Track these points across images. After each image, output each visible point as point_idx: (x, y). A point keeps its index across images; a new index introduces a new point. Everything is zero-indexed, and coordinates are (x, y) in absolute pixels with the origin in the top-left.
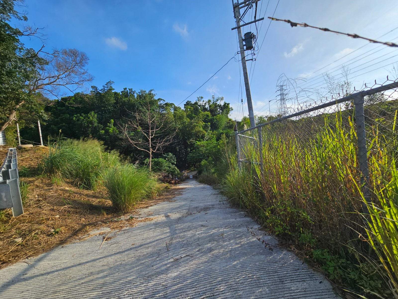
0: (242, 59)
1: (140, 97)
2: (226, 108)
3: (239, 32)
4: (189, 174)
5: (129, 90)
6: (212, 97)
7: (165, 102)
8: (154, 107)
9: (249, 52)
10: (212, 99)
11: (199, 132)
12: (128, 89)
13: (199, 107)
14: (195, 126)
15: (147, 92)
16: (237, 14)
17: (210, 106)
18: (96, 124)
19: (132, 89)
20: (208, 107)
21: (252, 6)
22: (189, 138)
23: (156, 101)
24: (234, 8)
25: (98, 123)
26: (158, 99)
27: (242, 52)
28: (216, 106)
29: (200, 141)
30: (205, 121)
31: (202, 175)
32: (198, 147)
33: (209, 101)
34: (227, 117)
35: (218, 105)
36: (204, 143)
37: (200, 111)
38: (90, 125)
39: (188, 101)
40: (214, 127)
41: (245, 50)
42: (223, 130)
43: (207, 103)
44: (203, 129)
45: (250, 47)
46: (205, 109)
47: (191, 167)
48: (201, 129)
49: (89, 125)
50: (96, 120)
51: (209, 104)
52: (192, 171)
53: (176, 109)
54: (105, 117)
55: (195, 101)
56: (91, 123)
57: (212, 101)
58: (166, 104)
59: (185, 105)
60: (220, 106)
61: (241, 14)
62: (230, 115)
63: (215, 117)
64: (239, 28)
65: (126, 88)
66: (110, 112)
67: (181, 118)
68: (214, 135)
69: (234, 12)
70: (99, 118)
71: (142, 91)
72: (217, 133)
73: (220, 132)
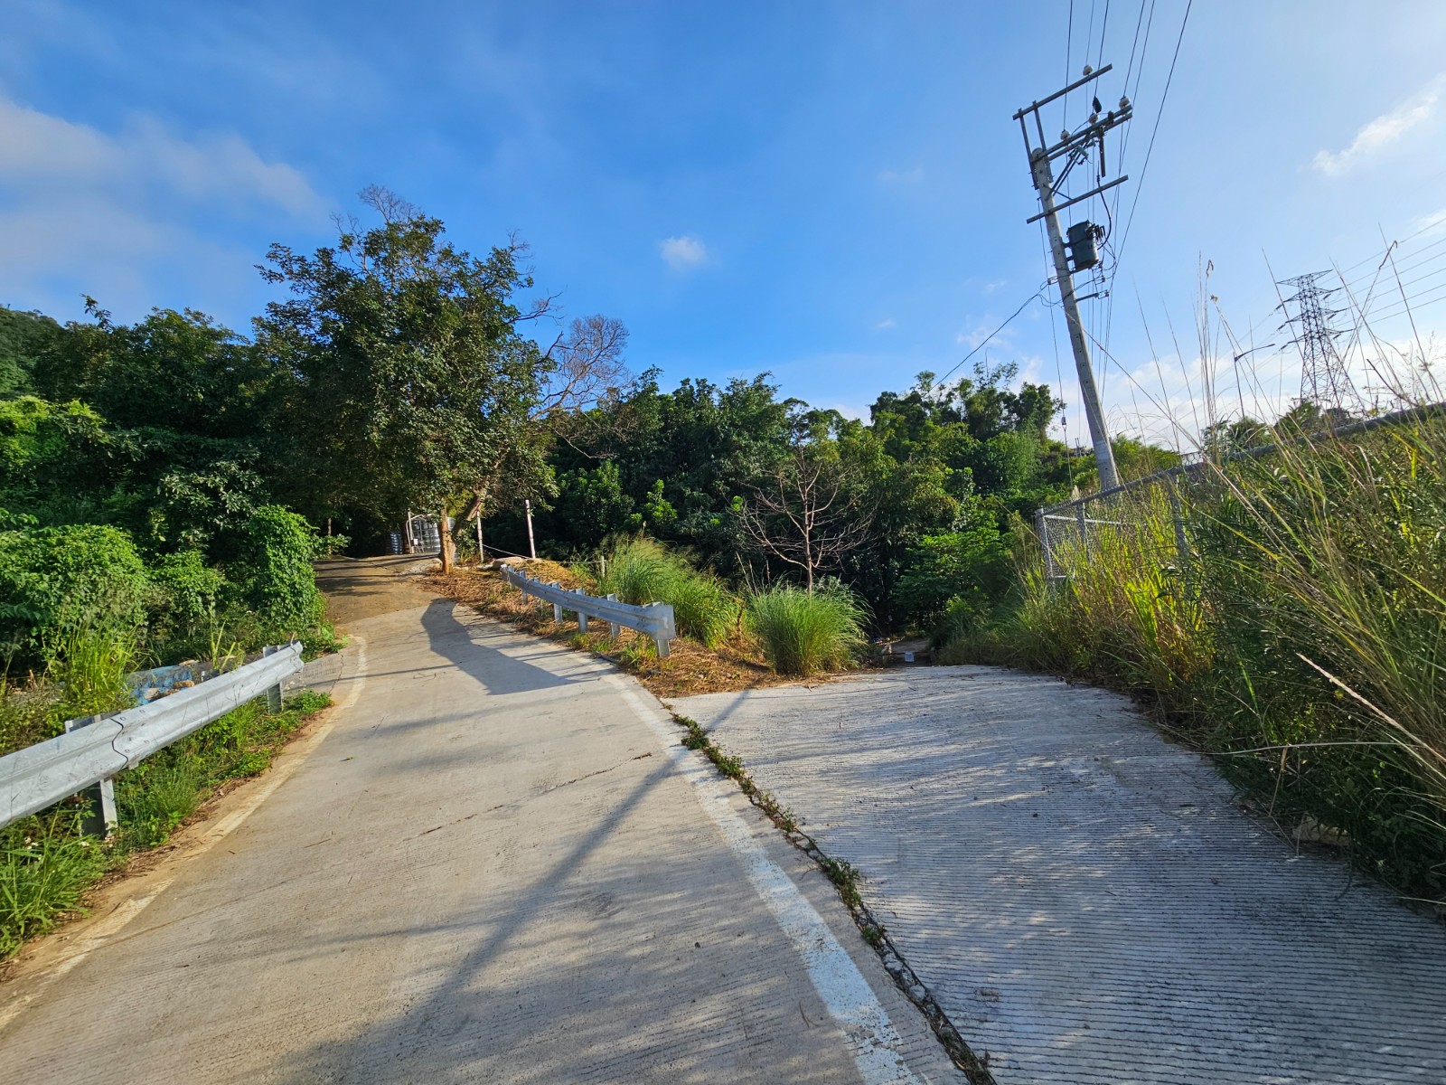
0: (1064, 299)
1: (728, 401)
2: (1035, 405)
3: (1052, 226)
4: (899, 649)
5: (698, 383)
6: (972, 369)
7: (810, 409)
8: (775, 429)
9: (1085, 274)
10: (972, 377)
11: (933, 500)
12: (693, 383)
13: (927, 411)
14: (916, 481)
15: (750, 382)
16: (1042, 179)
17: (969, 404)
18: (616, 498)
19: (704, 381)
20: (959, 409)
21: (1086, 158)
22: (896, 526)
23: (778, 408)
24: (1033, 165)
25: (623, 493)
26: (786, 402)
27: (1064, 277)
28: (991, 397)
29: (934, 534)
30: (954, 462)
31: (949, 646)
32: (930, 554)
33: (965, 385)
34: (1042, 437)
35: (1002, 394)
36: (951, 539)
37: (930, 423)
38: (603, 500)
39: (884, 394)
40: (990, 477)
41: (1073, 272)
42: (1024, 489)
43: (957, 393)
44: (947, 490)
45: (1085, 260)
46: (948, 416)
47: (908, 622)
48: (940, 492)
49: (599, 499)
50: (615, 484)
51: (964, 396)
52: (909, 639)
53: (846, 428)
54: (638, 474)
55: (909, 392)
56: (605, 493)
57: (977, 385)
58: (813, 416)
59: (873, 408)
60: (1009, 400)
61: (1056, 176)
62: (1054, 429)
63: (990, 443)
64: (1049, 214)
65: (688, 380)
66: (648, 459)
67: (866, 457)
68: (991, 508)
69: (1032, 172)
70: (623, 480)
71: (734, 384)
72: (1003, 500)
73: (1016, 497)
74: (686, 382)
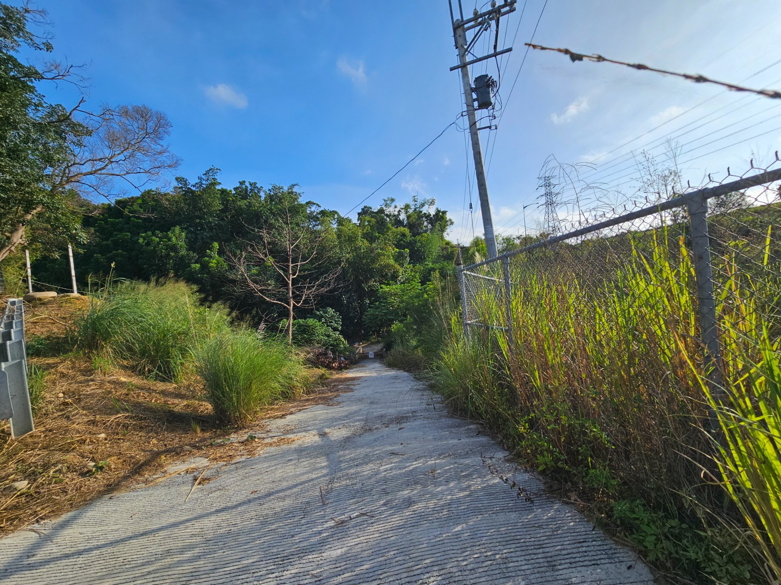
0: (470, 127)
1: (271, 198)
2: (440, 220)
3: (465, 75)
4: (366, 350)
5: (251, 185)
6: (412, 199)
7: (321, 209)
8: (299, 218)
9: (484, 112)
10: (412, 203)
11: (388, 266)
12: (247, 184)
13: (388, 219)
14: (379, 255)
15: (286, 189)
16: (460, 41)
17: (408, 217)
18: (183, 252)
19: (255, 184)
20: (404, 219)
21: (489, 27)
22: (367, 280)
23: (302, 206)
24: (455, 30)
25: (188, 250)
26: (308, 203)
27: (471, 112)
28: (420, 215)
29: (388, 284)
30: (398, 246)
31: (392, 351)
32: (385, 296)
33: (407, 207)
34: (442, 238)
35: (425, 214)
36: (395, 288)
37: (390, 225)
38: (172, 254)
39: (365, 207)
40: (417, 257)
41: (476, 110)
42: (433, 263)
43: (403, 211)
44: (395, 261)
45: (485, 104)
46: (398, 223)
47: (371, 335)
48: (392, 262)
49: (169, 253)
50: (183, 243)
51: (406, 212)
52: (373, 343)
53: (341, 221)
54: (202, 238)
55: (379, 208)
56: (174, 248)
57: (413, 207)
58: (323, 213)
59: (359, 214)
60: (427, 216)
61: (469, 40)
62: (447, 234)
63: (418, 238)
64: (463, 66)
65: (244, 182)
66: (211, 229)
67: (351, 239)
68: (417, 272)
69: (454, 36)
70: (190, 240)
71: (274, 188)
72: (422, 268)
73: (429, 266)
74: (242, 183)
